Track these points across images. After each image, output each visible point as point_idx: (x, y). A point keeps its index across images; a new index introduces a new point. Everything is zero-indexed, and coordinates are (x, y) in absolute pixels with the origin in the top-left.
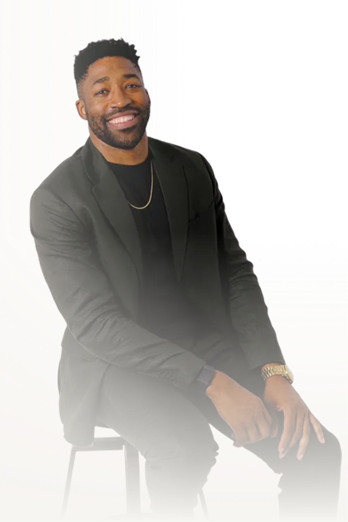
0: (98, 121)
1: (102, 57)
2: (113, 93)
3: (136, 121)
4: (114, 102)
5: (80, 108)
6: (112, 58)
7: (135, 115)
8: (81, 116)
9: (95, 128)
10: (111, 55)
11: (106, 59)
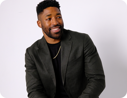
0: (48, 30)
1: (49, 7)
2: (53, 20)
3: (59, 30)
4: (53, 23)
5: (38, 23)
6: (52, 8)
7: (59, 28)
8: (39, 26)
9: (46, 31)
10: (52, 6)
11: (50, 8)
